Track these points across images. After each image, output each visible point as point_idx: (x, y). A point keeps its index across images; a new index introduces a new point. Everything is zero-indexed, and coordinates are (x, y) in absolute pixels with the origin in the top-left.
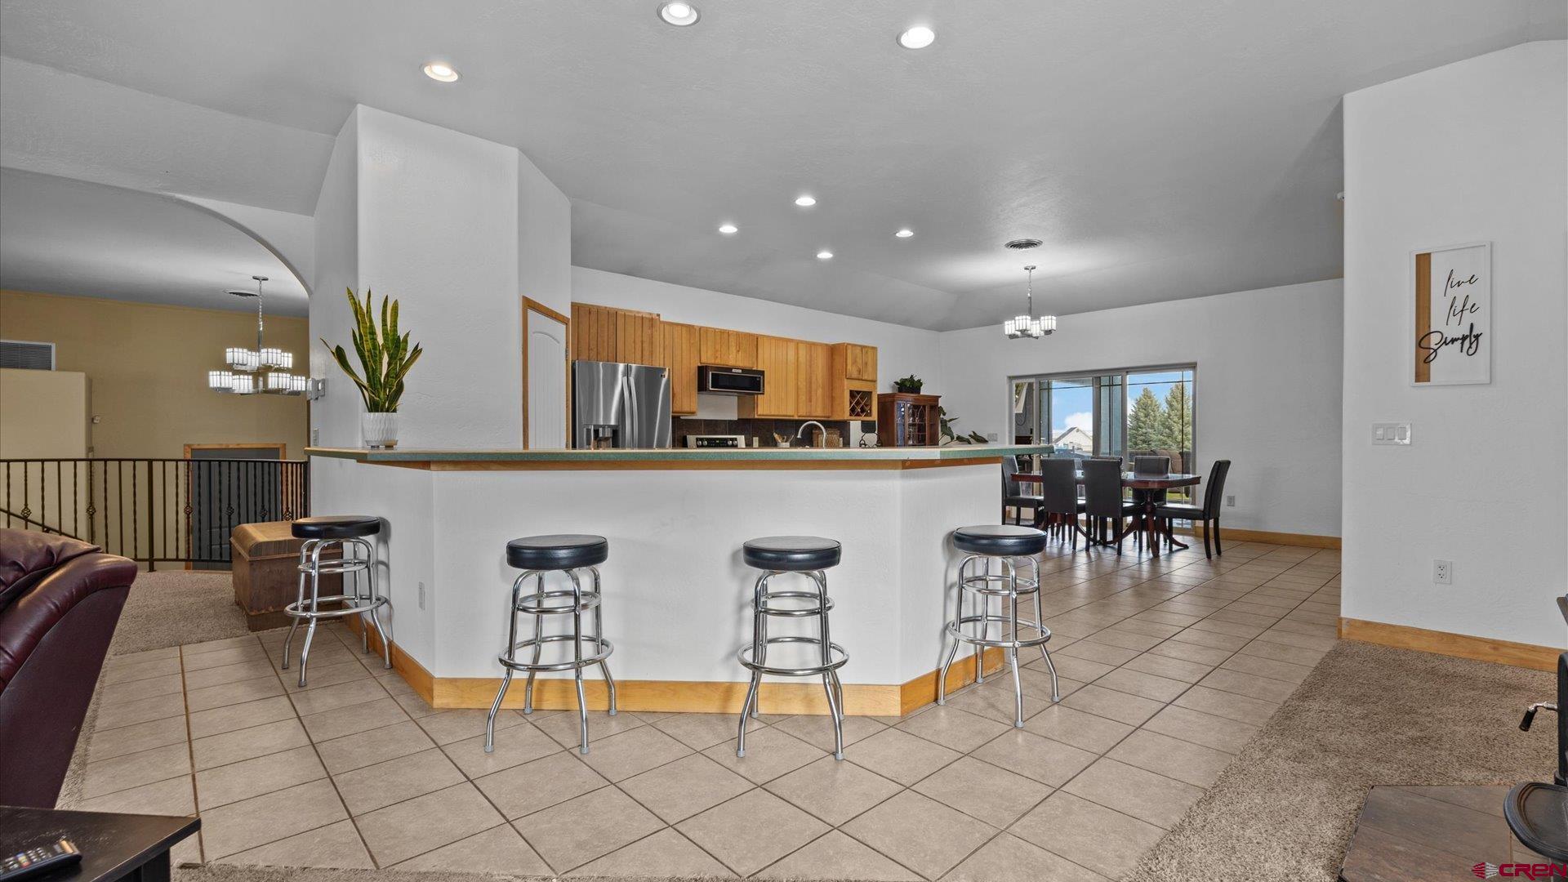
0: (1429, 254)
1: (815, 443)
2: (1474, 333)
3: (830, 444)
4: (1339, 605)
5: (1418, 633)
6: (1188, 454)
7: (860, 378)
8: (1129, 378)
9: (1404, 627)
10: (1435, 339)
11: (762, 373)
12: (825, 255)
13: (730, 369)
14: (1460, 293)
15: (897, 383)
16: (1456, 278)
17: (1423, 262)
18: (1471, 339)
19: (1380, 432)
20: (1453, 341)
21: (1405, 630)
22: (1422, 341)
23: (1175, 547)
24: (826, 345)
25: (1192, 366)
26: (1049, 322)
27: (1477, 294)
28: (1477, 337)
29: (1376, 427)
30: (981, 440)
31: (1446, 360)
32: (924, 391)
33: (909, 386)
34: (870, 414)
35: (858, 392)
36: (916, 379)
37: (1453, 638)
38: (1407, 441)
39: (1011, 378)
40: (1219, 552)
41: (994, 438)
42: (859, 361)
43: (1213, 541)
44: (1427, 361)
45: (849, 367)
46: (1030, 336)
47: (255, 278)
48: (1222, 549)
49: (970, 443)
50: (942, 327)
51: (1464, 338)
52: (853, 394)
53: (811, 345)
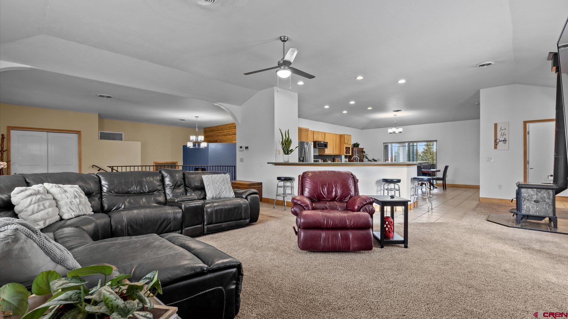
0: (497, 124)
1: (335, 161)
2: (506, 139)
3: (338, 161)
4: (479, 195)
5: (495, 199)
6: (435, 164)
7: (348, 143)
8: (418, 144)
9: (492, 198)
10: (498, 140)
11: (327, 143)
12: (345, 112)
13: (321, 142)
14: (503, 131)
15: (353, 145)
16: (502, 129)
17: (496, 125)
18: (505, 141)
19: (487, 159)
20: (502, 141)
21: (492, 199)
22: (495, 141)
23: (434, 188)
24: (339, 135)
25: (436, 141)
26: (401, 129)
27: (506, 132)
28: (506, 140)
29: (486, 158)
30: (375, 161)
31: (500, 144)
32: (360, 147)
33: (356, 145)
34: (349, 153)
35: (347, 147)
36: (358, 143)
37: (502, 200)
38: (493, 161)
39: (384, 143)
40: (446, 189)
41: (379, 160)
42: (347, 139)
43: (444, 186)
44: (497, 145)
45: (345, 141)
46: (395, 133)
47: (196, 117)
48: (446, 188)
49: (372, 161)
50: (363, 128)
51: (504, 141)
52: (346, 148)
53: (336, 135)
